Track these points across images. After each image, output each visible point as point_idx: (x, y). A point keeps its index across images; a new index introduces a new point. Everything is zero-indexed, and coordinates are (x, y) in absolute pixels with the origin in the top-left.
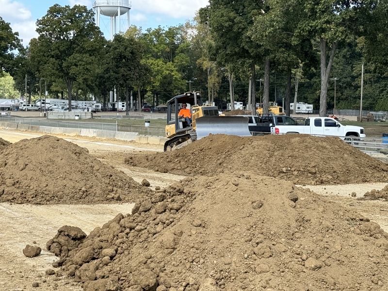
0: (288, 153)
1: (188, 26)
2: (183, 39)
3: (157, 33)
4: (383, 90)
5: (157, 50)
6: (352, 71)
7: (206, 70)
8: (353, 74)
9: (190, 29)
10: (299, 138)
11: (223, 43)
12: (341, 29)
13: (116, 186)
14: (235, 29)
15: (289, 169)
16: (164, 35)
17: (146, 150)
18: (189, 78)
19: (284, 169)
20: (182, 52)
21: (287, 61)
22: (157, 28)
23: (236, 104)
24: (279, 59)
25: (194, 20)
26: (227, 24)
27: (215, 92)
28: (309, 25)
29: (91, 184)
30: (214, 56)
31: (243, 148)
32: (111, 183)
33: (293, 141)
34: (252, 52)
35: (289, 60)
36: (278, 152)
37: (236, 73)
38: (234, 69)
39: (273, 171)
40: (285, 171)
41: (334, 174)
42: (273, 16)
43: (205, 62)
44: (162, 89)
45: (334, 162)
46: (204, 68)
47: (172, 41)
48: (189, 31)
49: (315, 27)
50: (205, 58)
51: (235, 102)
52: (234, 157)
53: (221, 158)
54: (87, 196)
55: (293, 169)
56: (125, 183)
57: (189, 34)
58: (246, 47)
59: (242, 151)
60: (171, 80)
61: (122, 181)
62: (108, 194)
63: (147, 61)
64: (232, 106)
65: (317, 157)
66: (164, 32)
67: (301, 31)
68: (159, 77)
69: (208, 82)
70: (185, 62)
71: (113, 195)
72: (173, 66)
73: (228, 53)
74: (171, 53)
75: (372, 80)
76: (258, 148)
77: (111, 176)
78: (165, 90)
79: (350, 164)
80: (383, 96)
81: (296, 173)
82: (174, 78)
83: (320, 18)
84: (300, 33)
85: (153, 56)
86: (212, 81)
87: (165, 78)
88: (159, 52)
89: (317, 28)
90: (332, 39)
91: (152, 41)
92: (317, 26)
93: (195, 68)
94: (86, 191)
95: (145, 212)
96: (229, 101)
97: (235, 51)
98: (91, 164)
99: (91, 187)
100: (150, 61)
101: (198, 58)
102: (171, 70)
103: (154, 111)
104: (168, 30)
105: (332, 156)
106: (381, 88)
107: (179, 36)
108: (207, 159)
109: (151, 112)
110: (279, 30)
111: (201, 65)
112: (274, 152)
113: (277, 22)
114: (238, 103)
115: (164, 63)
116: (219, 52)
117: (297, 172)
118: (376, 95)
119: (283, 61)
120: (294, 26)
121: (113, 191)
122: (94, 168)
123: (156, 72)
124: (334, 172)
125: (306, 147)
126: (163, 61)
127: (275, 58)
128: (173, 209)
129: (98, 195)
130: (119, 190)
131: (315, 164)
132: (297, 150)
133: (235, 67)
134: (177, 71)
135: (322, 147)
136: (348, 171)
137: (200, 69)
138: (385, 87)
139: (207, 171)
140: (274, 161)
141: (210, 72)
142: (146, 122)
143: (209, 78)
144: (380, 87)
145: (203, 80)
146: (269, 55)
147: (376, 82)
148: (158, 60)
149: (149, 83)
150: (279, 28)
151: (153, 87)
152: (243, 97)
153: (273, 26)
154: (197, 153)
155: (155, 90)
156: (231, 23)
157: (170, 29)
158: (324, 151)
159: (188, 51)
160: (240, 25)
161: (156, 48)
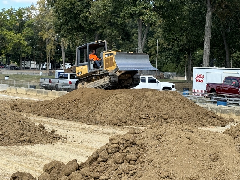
0: (144, 103)
1: (33, 8)
2: (29, 17)
3: (10, 12)
4: (167, 58)
5: (10, 24)
6: (147, 44)
7: (46, 40)
8: (148, 46)
9: (34, 10)
10: (152, 92)
11: (65, 20)
12: (154, 13)
13: (25, 130)
14: (75, 11)
15: (147, 115)
16: (15, 14)
17: (19, 98)
18: (32, 45)
19: (144, 116)
20: (28, 26)
21: (112, 35)
22: (10, 9)
23: (67, 65)
24: (106, 33)
25: (37, 4)
26: (69, 7)
27: (52, 56)
28: (131, 10)
29: (5, 128)
30: (59, 29)
31: (109, 99)
32: (21, 128)
33: (147, 94)
34: (87, 27)
35: (113, 34)
36: (137, 102)
37: (73, 43)
38: (71, 40)
39: (135, 117)
40: (144, 117)
41: (180, 120)
42: (106, 2)
43: (45, 34)
44: (13, 53)
45: (180, 111)
46: (44, 39)
47: (21, 18)
48: (34, 12)
49: (136, 12)
50: (44, 31)
51: (66, 63)
52: (103, 106)
53: (92, 106)
54: (3, 138)
55: (150, 116)
56: (32, 128)
57: (33, 14)
58: (83, 24)
59: (109, 102)
60: (20, 46)
61: (29, 125)
62: (21, 137)
63: (3, 32)
64: (64, 66)
65: (167, 107)
66: (15, 11)
67: (125, 13)
68: (12, 44)
69: (47, 48)
70: (30, 34)
71: (25, 138)
72: (21, 37)
73: (69, 28)
74: (20, 27)
75: (161, 50)
76: (121, 99)
77: (20, 122)
78: (15, 53)
79: (191, 112)
80: (168, 61)
81: (152, 118)
82: (22, 45)
83: (139, 5)
84: (124, 15)
85: (6, 29)
86: (50, 48)
87: (15, 44)
88: (11, 26)
89: (137, 12)
90: (148, 21)
91: (5, 17)
92: (137, 11)
93: (37, 38)
94: (3, 134)
95: (103, 161)
96: (62, 62)
97: (75, 27)
98: (4, 112)
99: (6, 132)
100: (5, 32)
101: (40, 31)
102: (20, 39)
103: (7, 68)
104: (18, 10)
105: (177, 106)
106: (167, 56)
107: (26, 15)
108: (80, 107)
109: (5, 69)
110: (109, 13)
111: (42, 36)
112: (133, 102)
113: (108, 7)
114: (68, 64)
115: (15, 34)
116: (63, 27)
117: (154, 118)
118: (163, 61)
119: (109, 35)
120: (120, 10)
121: (23, 134)
122: (6, 115)
123: (9, 40)
124: (181, 118)
125: (158, 99)
126: (14, 33)
127: (103, 32)
128: (132, 160)
129: (13, 138)
130: (28, 134)
131: (166, 112)
132: (151, 101)
133: (72, 38)
134: (24, 40)
135: (169, 99)
136: (190, 118)
137: (41, 39)
138: (169, 55)
139: (83, 117)
140: (135, 110)
141: (48, 42)
142: (6, 76)
143: (47, 45)
144: (165, 56)
145: (43, 47)
146: (99, 30)
147: (163, 52)
148: (11, 31)
149: (4, 48)
150: (110, 11)
151: (7, 51)
152: (71, 60)
153: (105, 10)
154: (72, 102)
155: (8, 53)
156: (72, 6)
157: (19, 10)
158: (171, 102)
159: (32, 26)
160: (78, 8)
161: (9, 23)
